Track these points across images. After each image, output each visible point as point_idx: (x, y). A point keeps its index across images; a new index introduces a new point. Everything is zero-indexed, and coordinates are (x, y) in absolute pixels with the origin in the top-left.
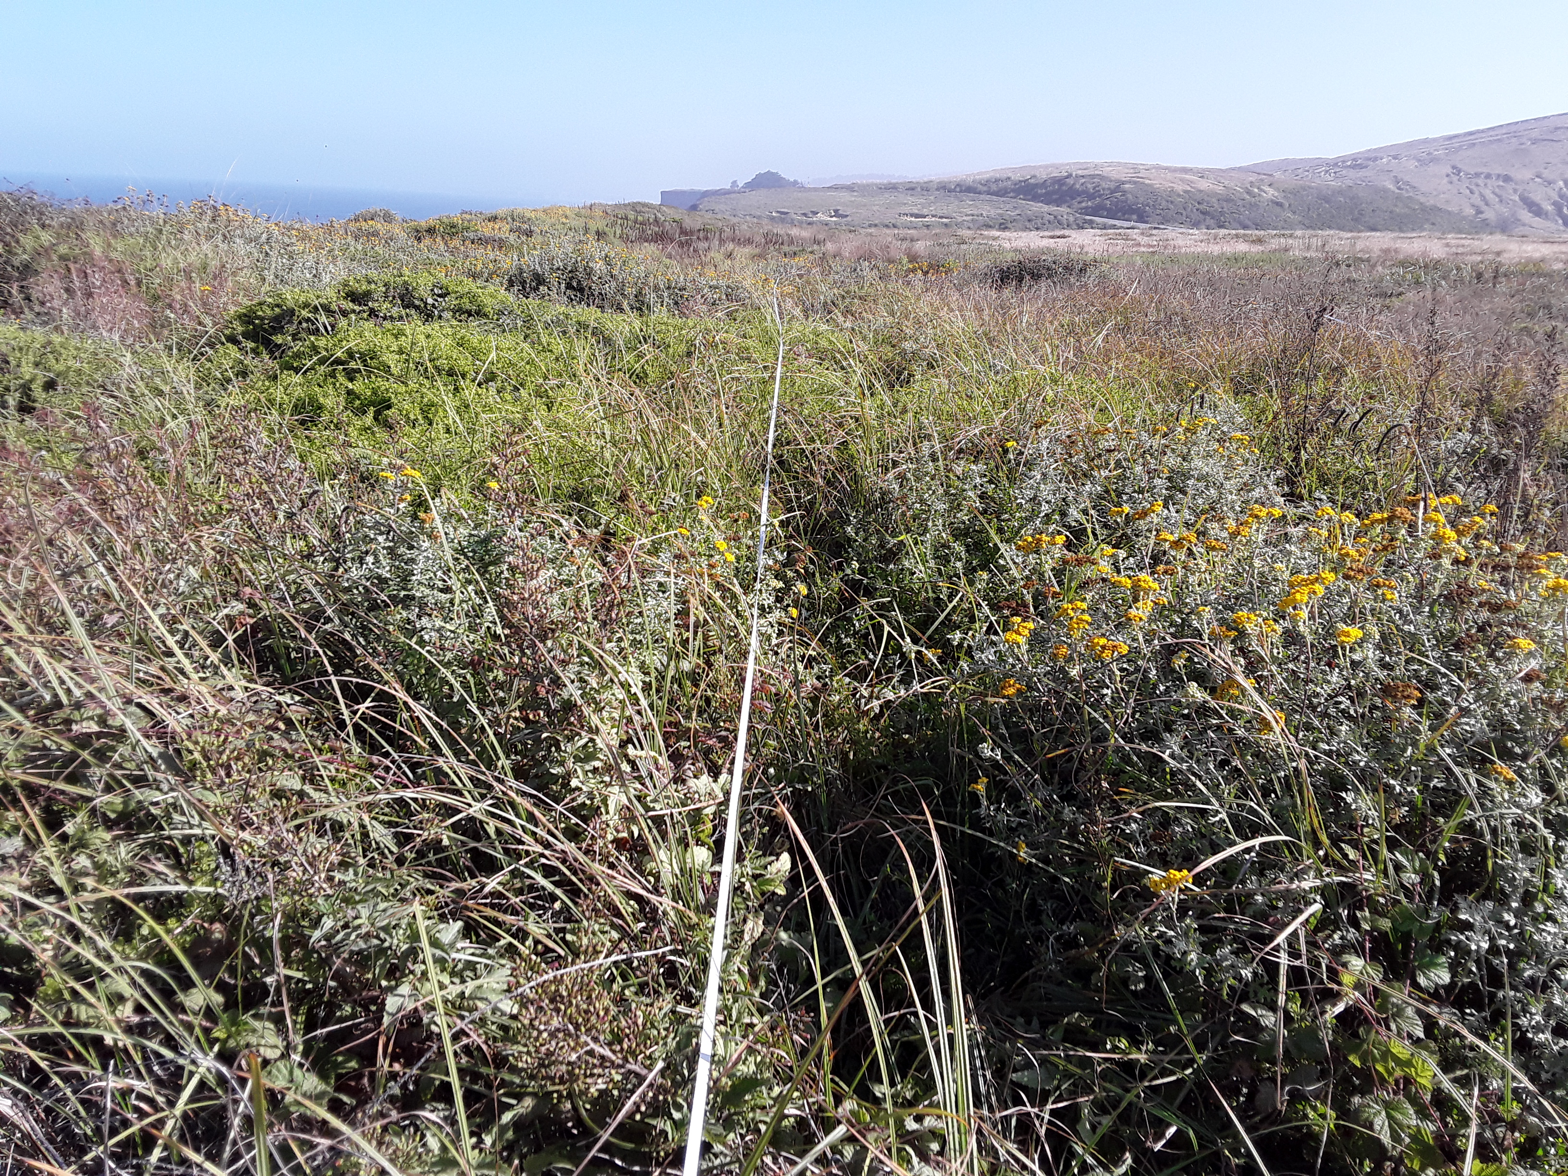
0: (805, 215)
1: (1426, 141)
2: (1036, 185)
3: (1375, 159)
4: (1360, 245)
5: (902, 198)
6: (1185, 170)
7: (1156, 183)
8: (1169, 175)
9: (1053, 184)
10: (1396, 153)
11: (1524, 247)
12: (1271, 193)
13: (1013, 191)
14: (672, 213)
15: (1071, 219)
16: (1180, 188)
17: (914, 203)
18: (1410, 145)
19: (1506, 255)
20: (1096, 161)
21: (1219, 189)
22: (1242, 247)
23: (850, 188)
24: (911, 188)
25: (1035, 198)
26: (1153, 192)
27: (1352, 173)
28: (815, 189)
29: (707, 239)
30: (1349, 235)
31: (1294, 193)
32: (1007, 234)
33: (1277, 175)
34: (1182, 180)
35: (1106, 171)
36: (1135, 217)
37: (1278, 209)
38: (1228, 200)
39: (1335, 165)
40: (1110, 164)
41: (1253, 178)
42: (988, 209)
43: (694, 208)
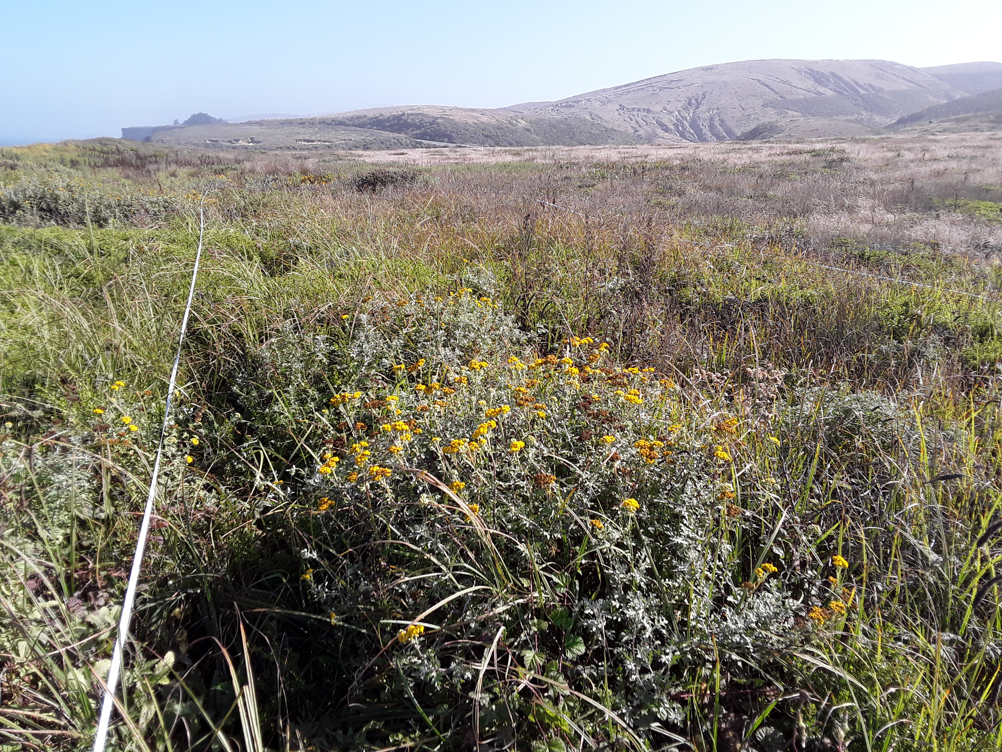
0: (230, 142)
1: (604, 90)
2: (383, 121)
3: (578, 102)
4: (573, 154)
5: (297, 129)
6: (473, 110)
7: (457, 118)
8: (464, 114)
9: (394, 119)
10: (589, 97)
11: (659, 152)
12: (523, 123)
13: (369, 124)
14: (130, 145)
15: (408, 141)
16: (471, 121)
17: (306, 133)
18: (596, 93)
19: (649, 157)
20: (419, 104)
21: (493, 121)
22: (508, 158)
23: (260, 124)
24: (302, 123)
25: (384, 128)
26: (454, 123)
27: (566, 110)
28: (235, 125)
29: (156, 162)
30: (567, 148)
31: (536, 123)
32: (368, 152)
33: (525, 112)
34: (472, 116)
35: (426, 111)
36: (446, 140)
37: (528, 133)
38: (500, 128)
39: (557, 106)
40: (428, 107)
41: (512, 114)
42: (355, 136)
43: (148, 139)
